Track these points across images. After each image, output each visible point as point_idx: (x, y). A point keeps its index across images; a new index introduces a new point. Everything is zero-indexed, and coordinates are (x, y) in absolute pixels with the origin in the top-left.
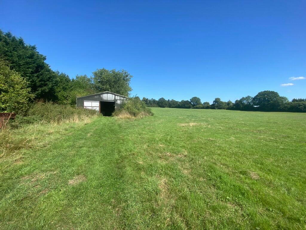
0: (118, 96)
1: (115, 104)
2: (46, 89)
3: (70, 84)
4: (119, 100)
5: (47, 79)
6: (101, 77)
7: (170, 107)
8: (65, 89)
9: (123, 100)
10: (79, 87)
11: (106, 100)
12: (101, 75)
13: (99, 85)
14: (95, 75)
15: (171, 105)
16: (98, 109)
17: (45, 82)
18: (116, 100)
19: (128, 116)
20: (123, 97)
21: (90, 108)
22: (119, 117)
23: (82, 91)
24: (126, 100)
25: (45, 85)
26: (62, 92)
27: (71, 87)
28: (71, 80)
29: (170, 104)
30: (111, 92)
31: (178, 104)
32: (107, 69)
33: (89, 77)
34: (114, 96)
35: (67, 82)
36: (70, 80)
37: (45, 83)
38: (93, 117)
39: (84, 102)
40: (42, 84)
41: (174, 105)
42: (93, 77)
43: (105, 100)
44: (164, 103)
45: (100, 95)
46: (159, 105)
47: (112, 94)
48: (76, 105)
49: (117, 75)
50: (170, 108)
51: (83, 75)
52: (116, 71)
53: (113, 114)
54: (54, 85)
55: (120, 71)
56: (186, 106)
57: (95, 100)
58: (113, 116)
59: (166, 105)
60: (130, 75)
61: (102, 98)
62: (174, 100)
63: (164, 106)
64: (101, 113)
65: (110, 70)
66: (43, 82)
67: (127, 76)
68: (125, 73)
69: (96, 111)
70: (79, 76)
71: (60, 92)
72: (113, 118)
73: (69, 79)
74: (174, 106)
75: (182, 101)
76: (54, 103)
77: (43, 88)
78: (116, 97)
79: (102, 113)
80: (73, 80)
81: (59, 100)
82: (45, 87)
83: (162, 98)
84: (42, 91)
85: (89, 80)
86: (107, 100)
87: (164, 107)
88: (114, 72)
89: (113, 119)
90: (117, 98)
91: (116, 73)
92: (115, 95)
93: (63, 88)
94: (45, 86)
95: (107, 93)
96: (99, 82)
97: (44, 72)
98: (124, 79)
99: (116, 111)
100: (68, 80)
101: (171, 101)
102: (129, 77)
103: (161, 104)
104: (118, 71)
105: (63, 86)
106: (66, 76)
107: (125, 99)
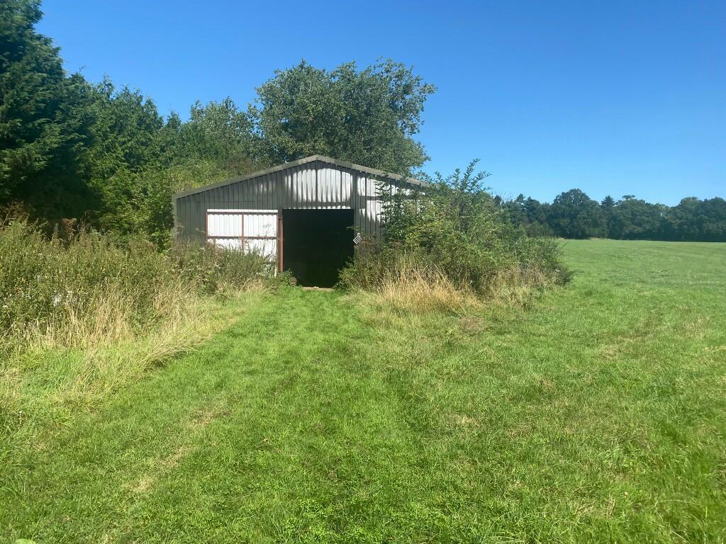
0: (367, 175)
1: (357, 221)
2: (33, 153)
3: (158, 138)
4: (375, 199)
5: (38, 108)
6: (292, 103)
7: (614, 235)
8: (134, 161)
9: (398, 198)
10: (199, 150)
11: (312, 203)
12: (292, 93)
13: (285, 138)
14: (267, 100)
15: (622, 225)
16: (270, 249)
17: (27, 119)
18: (358, 200)
19: (442, 291)
20: (396, 183)
21: (235, 244)
22: (380, 300)
23: (207, 165)
24: (414, 197)
25: (32, 136)
26: (124, 175)
27: (163, 150)
28: (165, 122)
29: (614, 218)
30: (332, 161)
31: (664, 221)
32: (317, 67)
33: (242, 107)
34: (348, 178)
35: (148, 127)
36: (160, 122)
37: (30, 125)
38: (239, 294)
39: (210, 217)
40: (15, 131)
41: (640, 225)
42: (260, 107)
43: (307, 203)
44: (583, 214)
45: (279, 177)
46: (558, 225)
47: (342, 169)
48: (173, 233)
49: (360, 86)
50: (617, 238)
51: (220, 103)
52: (359, 70)
53: (346, 275)
54: (75, 136)
55: (378, 70)
56: (711, 227)
57: (257, 204)
58: (344, 289)
59: (596, 224)
60: (422, 83)
61: (289, 195)
62: (638, 198)
63: (583, 231)
64: (285, 269)
65: (330, 70)
66: (18, 122)
67: (407, 89)
68: (399, 77)
69: (264, 261)
70: (204, 105)
71: (113, 172)
72: (344, 299)
73: (156, 114)
74: (640, 229)
75: (684, 203)
76: (78, 222)
77: (19, 152)
78: (361, 181)
79: (289, 273)
80: (174, 122)
81: (107, 210)
82: (30, 146)
83: (575, 192)
84: (17, 168)
85: (242, 121)
86: (316, 203)
87: (584, 236)
88: (347, 76)
89: (348, 306)
90: (369, 187)
91: (357, 80)
92: (356, 174)
93: (128, 156)
94: (30, 140)
95: (317, 165)
96: (285, 127)
97: (24, 73)
98: (392, 105)
99: (363, 259)
100: (148, 122)
101: (623, 206)
102: (417, 93)
103: (567, 221)
104: (368, 70)
105: (129, 145)
106: (143, 104)
107: (408, 192)
